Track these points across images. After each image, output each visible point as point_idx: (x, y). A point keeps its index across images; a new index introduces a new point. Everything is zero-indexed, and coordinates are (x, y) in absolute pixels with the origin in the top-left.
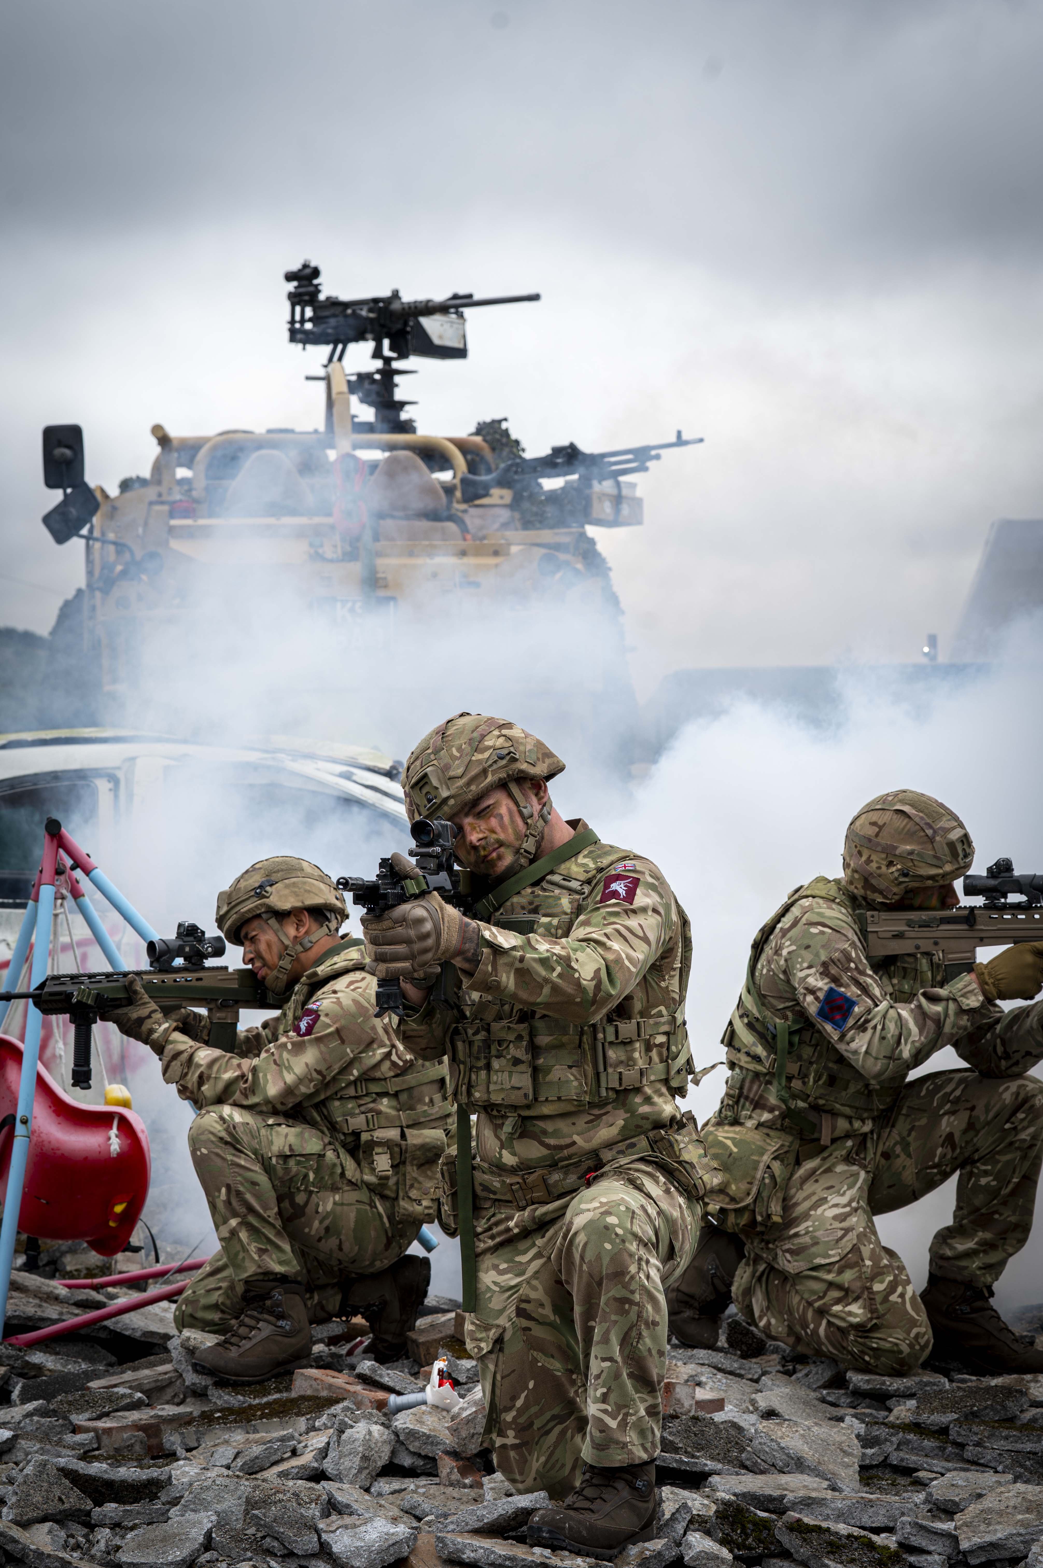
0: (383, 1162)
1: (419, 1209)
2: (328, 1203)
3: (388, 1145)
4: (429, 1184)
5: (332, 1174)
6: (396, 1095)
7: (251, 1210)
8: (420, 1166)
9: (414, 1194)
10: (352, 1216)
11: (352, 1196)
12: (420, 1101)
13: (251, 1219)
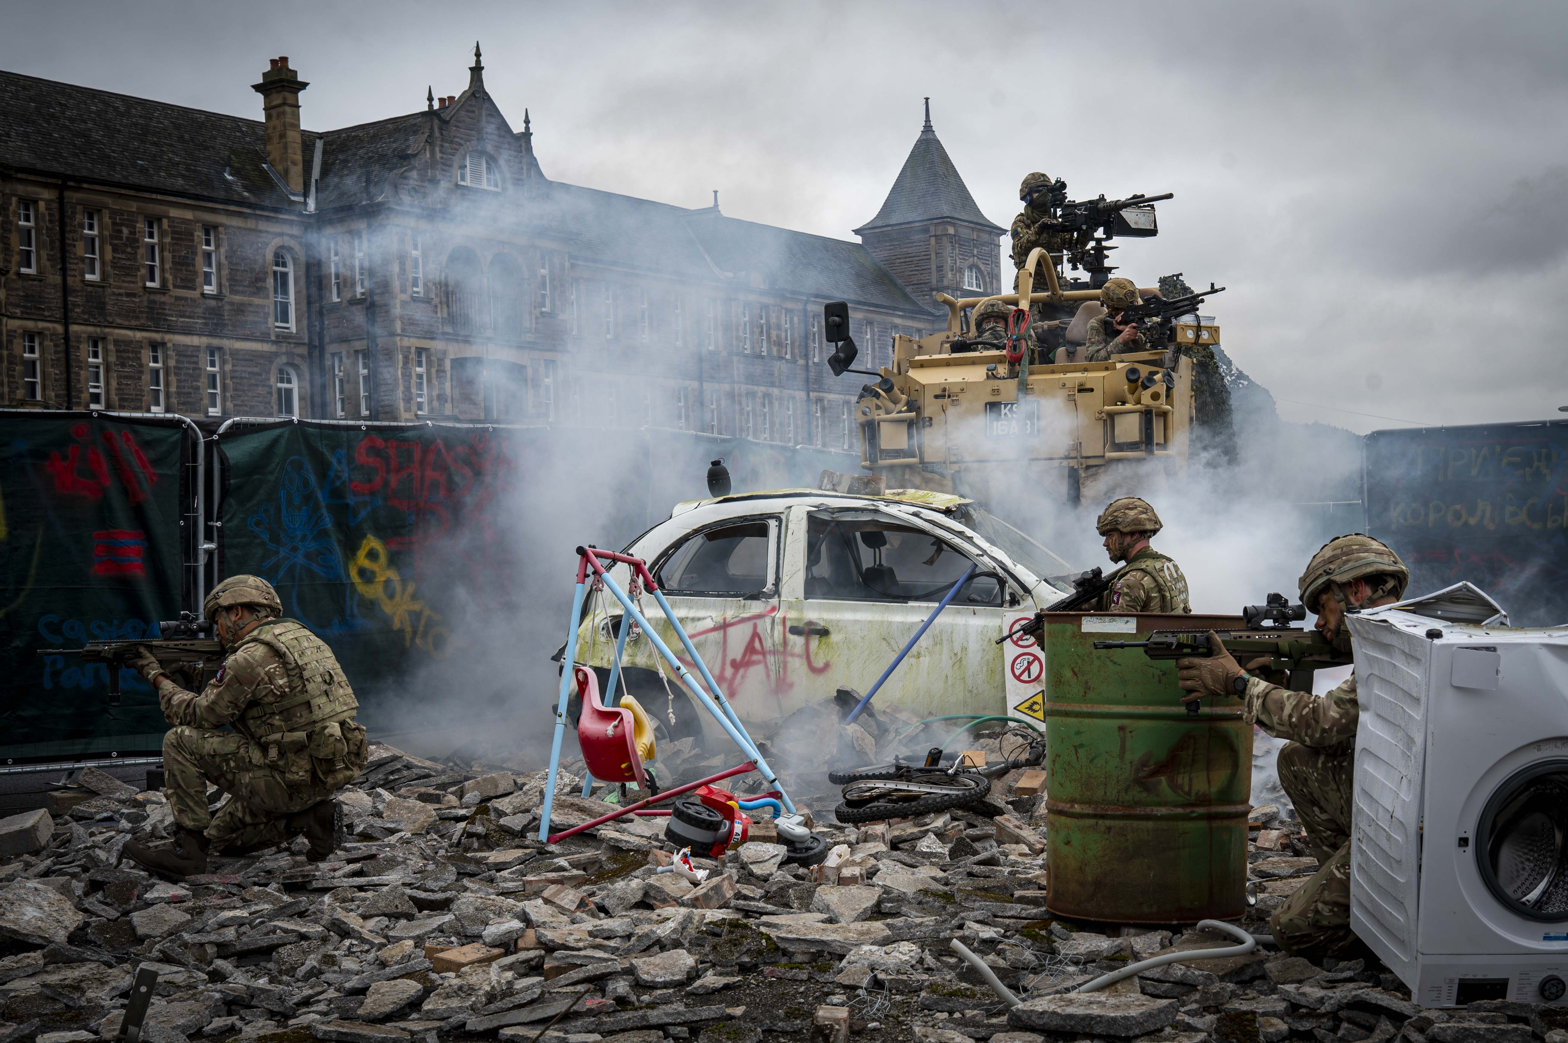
0: (273, 753)
1: (296, 777)
2: (246, 778)
3: (276, 742)
4: (303, 763)
5: (244, 762)
6: (281, 712)
7: (179, 786)
8: (296, 753)
9: (294, 769)
10: (262, 784)
11: (260, 773)
12: (295, 715)
13: (179, 791)
